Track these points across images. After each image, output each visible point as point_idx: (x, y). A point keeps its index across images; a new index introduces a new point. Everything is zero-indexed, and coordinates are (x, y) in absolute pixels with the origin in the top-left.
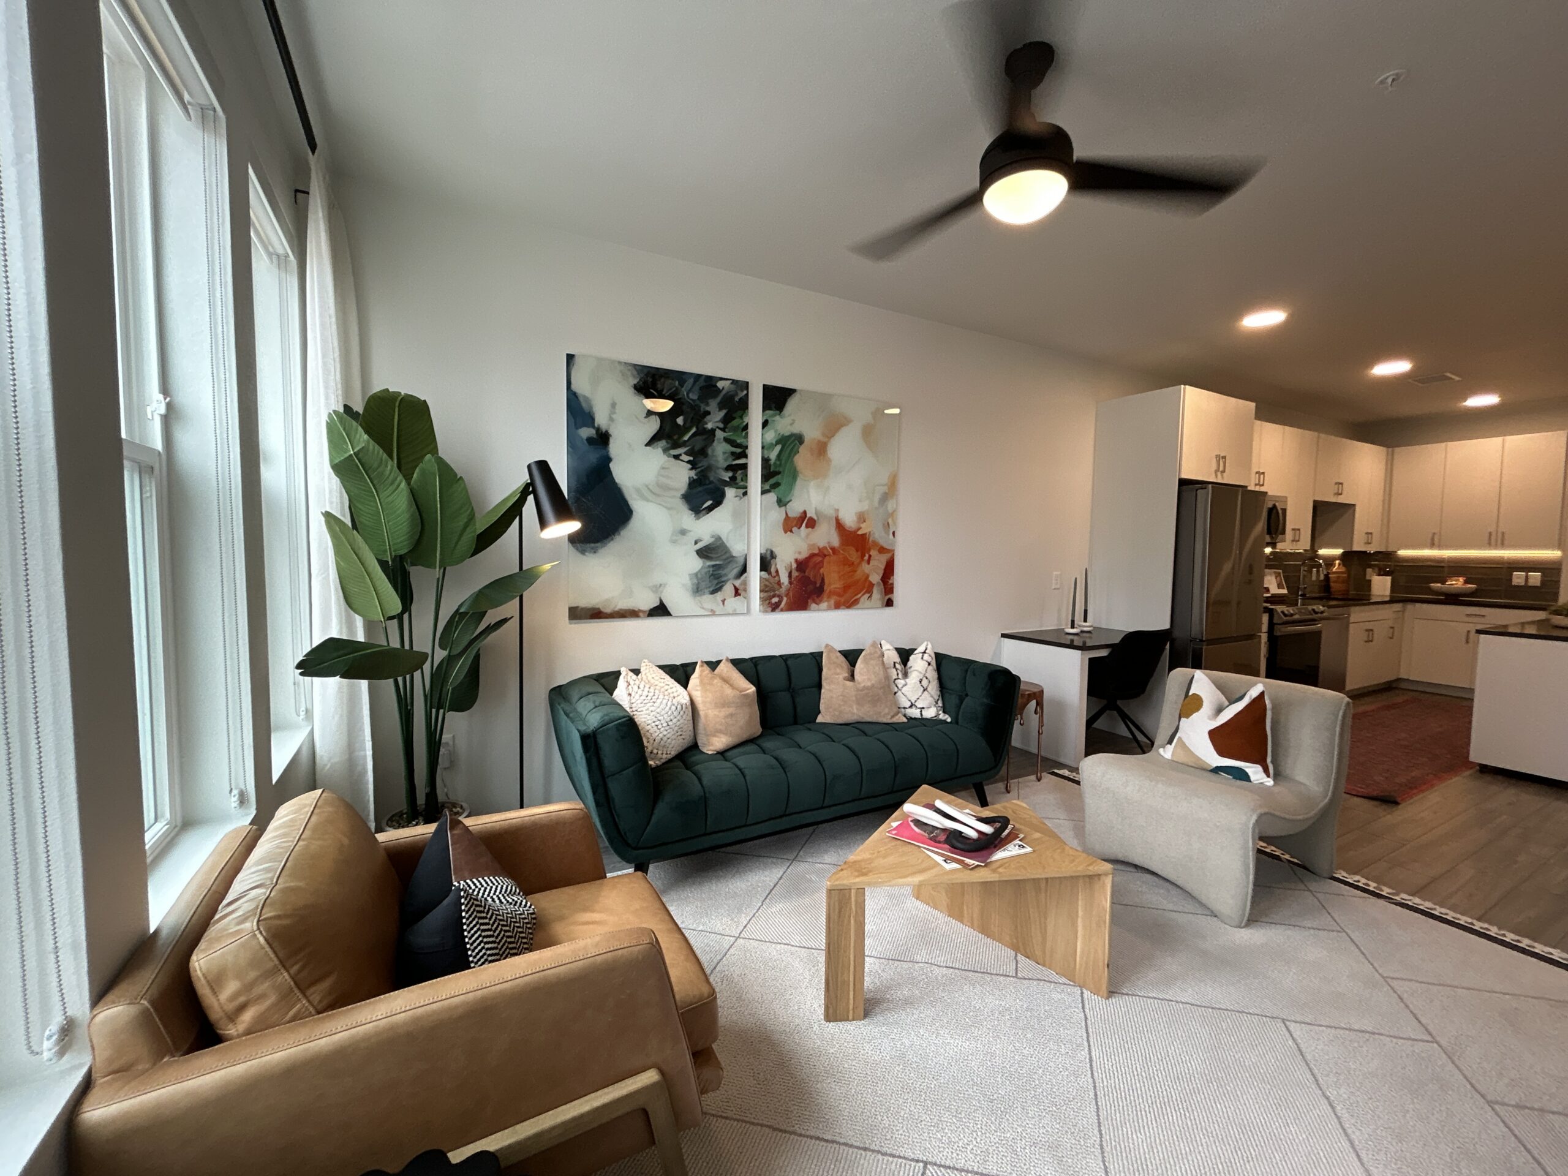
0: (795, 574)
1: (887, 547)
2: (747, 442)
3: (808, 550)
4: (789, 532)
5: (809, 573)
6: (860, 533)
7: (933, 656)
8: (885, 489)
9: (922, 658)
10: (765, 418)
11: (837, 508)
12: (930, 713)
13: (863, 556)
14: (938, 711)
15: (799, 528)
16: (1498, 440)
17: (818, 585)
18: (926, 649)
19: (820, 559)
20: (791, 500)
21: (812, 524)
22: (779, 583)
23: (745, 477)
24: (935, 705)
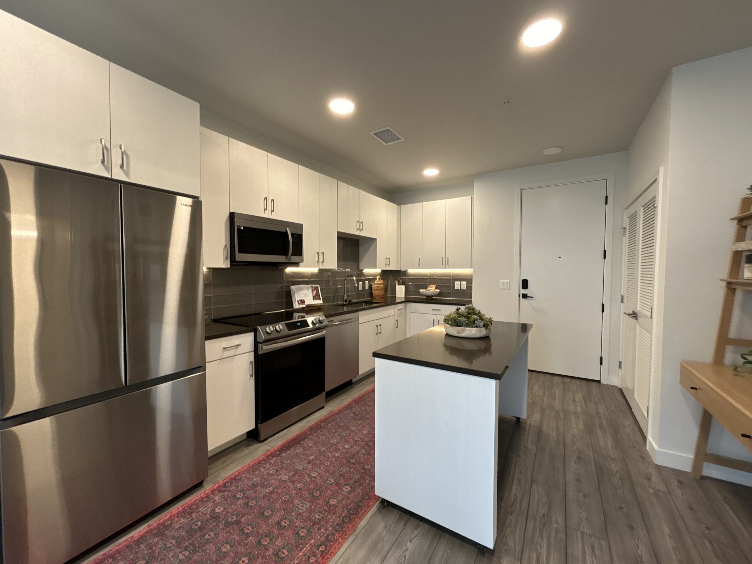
16: (443, 201)
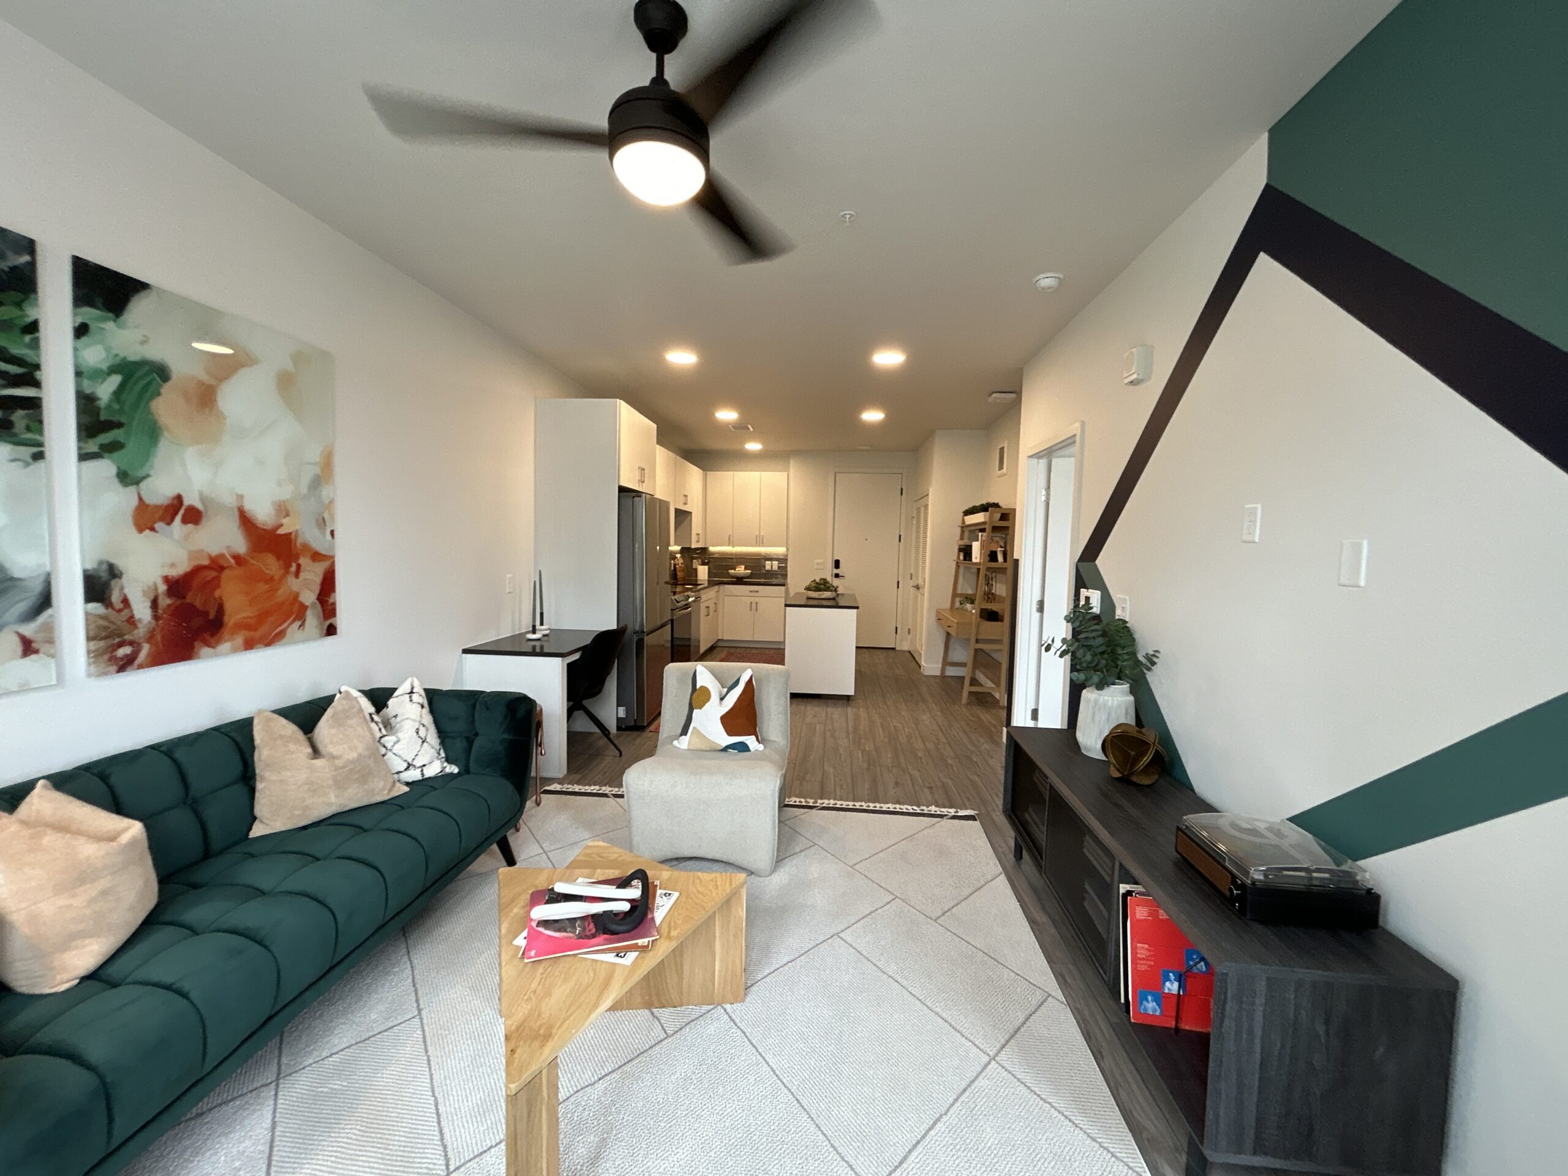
0: (165, 602)
1: (323, 552)
2: (38, 356)
3: (190, 560)
4: (148, 531)
5: (196, 599)
6: (281, 531)
7: (423, 693)
8: (317, 470)
9: (411, 701)
10: (79, 320)
11: (240, 492)
12: (434, 769)
13: (287, 567)
14: (442, 763)
15: (169, 523)
17: (212, 616)
18: (413, 688)
19: (213, 574)
20: (148, 476)
21: (193, 516)
22: (132, 621)
23: (37, 423)
24: (437, 758)
